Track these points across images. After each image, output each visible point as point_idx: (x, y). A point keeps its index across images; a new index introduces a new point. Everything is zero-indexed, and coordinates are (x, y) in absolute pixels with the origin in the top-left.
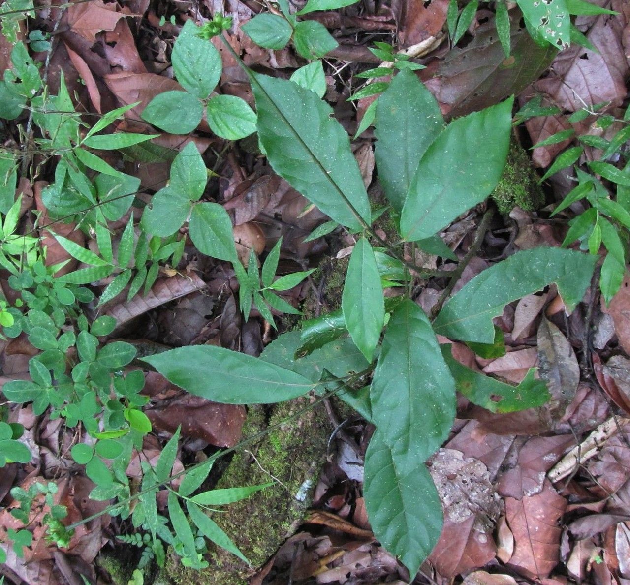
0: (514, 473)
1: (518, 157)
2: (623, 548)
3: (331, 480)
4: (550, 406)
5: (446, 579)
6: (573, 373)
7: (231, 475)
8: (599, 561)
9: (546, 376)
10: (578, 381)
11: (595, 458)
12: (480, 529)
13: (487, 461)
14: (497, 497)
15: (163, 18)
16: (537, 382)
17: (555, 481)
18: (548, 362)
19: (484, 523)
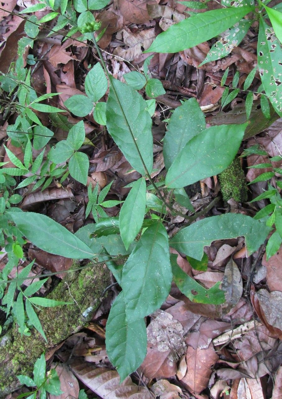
0: (195, 335)
1: (239, 173)
2: (241, 391)
3: (105, 310)
4: (223, 305)
5: (147, 379)
6: (239, 292)
7: (55, 292)
8: (227, 394)
9: (225, 289)
10: (240, 296)
11: (239, 339)
12: (171, 359)
13: (184, 324)
14: (184, 344)
15: (90, 65)
16: (219, 291)
17: (215, 345)
18: (228, 282)
19: (174, 356)
